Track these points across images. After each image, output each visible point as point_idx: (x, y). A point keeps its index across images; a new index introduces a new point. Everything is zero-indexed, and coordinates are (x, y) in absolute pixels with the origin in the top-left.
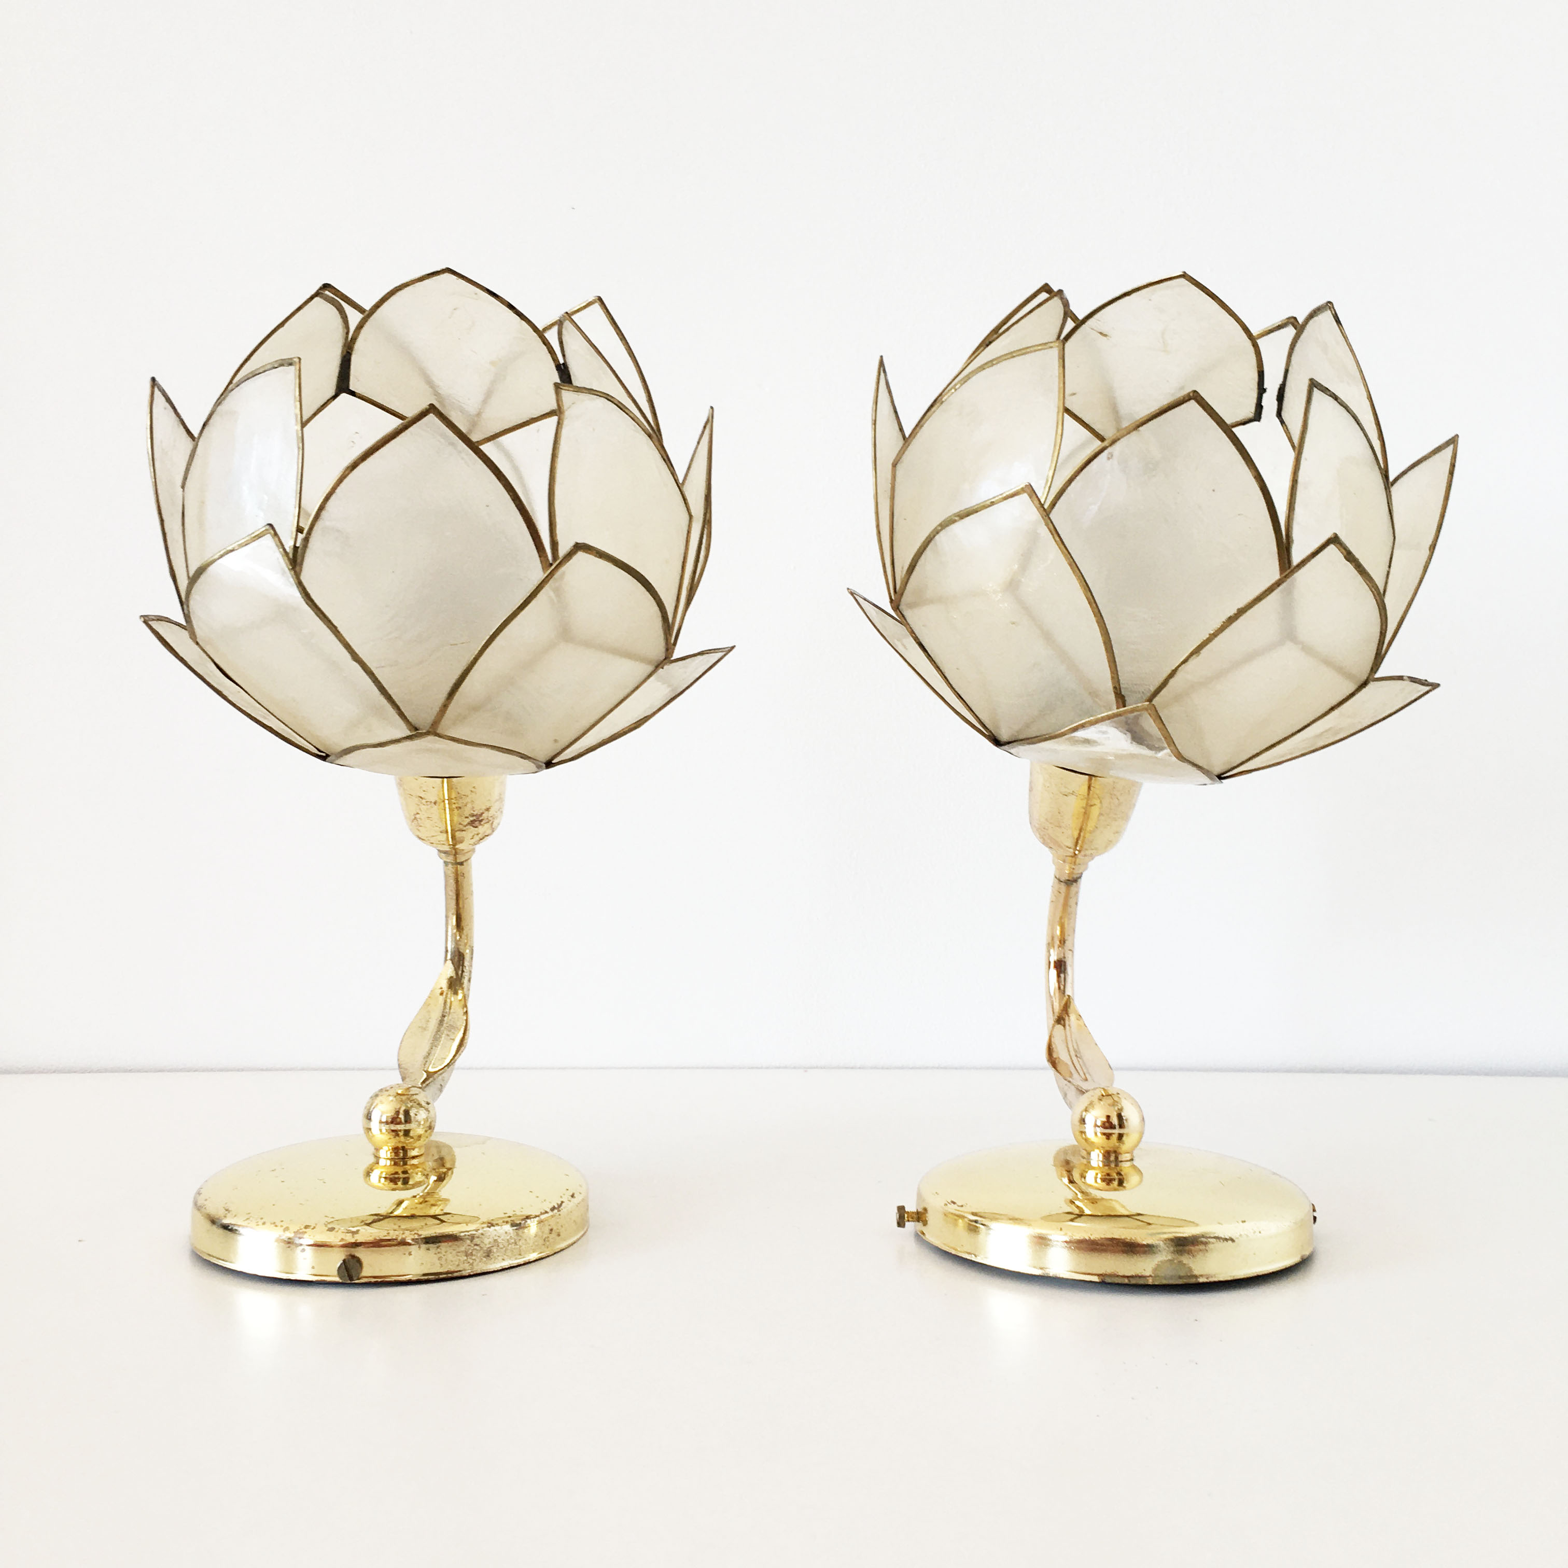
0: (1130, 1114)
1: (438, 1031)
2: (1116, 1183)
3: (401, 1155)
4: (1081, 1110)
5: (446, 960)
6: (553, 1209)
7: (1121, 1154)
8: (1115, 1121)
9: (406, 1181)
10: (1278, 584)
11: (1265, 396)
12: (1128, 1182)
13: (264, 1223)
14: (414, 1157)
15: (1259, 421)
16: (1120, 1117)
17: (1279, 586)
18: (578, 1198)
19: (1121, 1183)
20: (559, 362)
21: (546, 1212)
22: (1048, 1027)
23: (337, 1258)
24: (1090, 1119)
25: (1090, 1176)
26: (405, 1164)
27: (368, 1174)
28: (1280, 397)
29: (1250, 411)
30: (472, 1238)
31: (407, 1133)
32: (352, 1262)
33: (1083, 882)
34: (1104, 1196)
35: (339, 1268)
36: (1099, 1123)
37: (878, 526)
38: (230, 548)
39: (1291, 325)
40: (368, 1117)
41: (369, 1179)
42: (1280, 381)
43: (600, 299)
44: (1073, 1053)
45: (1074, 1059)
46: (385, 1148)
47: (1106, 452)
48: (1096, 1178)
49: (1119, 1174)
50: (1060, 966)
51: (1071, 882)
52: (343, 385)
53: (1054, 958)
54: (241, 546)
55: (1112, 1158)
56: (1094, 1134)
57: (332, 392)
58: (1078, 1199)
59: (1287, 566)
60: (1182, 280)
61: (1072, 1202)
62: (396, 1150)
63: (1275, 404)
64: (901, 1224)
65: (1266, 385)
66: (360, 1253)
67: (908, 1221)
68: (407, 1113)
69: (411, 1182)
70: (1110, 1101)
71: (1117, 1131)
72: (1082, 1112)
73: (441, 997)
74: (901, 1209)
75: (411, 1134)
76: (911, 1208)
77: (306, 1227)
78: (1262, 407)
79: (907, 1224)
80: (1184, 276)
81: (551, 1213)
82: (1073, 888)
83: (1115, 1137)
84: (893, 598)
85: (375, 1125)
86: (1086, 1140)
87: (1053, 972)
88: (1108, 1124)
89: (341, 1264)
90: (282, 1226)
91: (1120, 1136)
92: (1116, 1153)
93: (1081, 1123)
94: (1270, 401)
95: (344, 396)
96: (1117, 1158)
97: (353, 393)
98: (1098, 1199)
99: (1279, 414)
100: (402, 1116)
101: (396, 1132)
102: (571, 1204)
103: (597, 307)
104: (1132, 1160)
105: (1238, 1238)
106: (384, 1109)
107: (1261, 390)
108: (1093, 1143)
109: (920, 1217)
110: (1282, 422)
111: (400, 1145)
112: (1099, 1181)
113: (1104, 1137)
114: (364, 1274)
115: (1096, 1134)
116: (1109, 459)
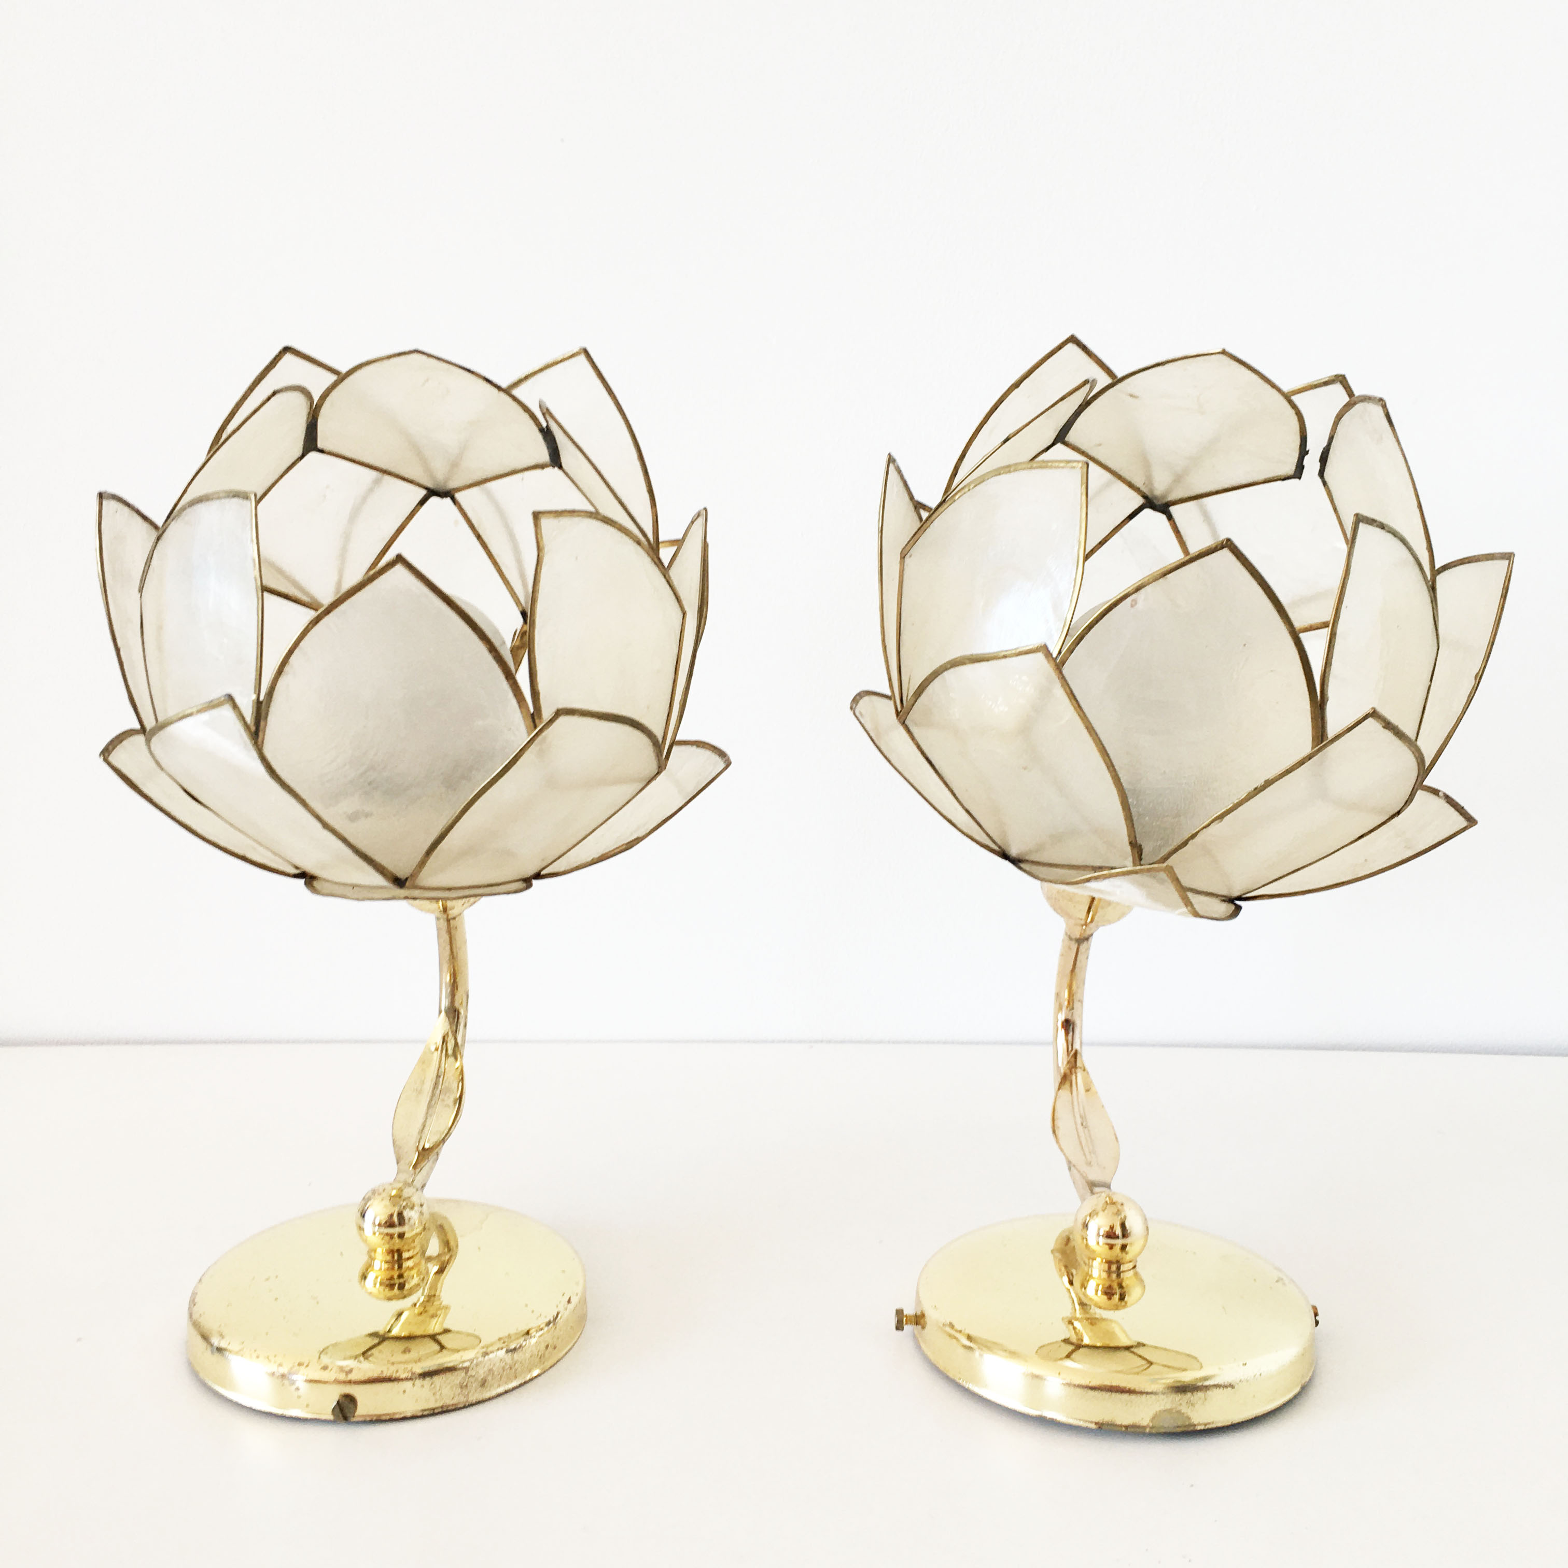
0: (1135, 1224)
1: (433, 1095)
2: (1117, 1297)
3: (397, 1257)
4: (1085, 1214)
5: (440, 1012)
6: (548, 1324)
7: (1124, 1263)
8: (1118, 1231)
9: (402, 1287)
10: (1310, 757)
11: (1307, 459)
12: (1129, 1296)
13: (258, 1357)
14: (409, 1259)
15: (1300, 478)
16: (1123, 1226)
17: (1310, 759)
18: (574, 1300)
19: (1122, 1298)
20: (542, 426)
21: (542, 1329)
22: (1055, 1089)
23: (332, 1396)
24: (1093, 1225)
25: (1092, 1285)
26: (400, 1267)
27: (364, 1277)
28: (1324, 459)
29: (1290, 469)
30: (467, 1369)
31: (401, 1236)
32: (346, 1403)
33: (1094, 941)
34: (1104, 1317)
35: (333, 1410)
36: (1102, 1233)
37: (883, 640)
38: (189, 712)
39: (1339, 383)
40: (363, 1215)
41: (364, 1284)
42: (1325, 444)
43: (586, 352)
44: (1079, 1121)
45: (1080, 1128)
46: (379, 1250)
47: (1129, 600)
48: (1097, 1291)
49: (1121, 1286)
50: (1068, 1025)
51: (1082, 940)
52: (311, 443)
53: (1062, 1017)
54: (199, 711)
55: (1114, 1267)
56: (1096, 1243)
57: (299, 453)
58: (1077, 1319)
59: (1320, 737)
60: (1221, 356)
61: (1071, 1323)
62: (391, 1252)
63: (1317, 466)
64: (899, 1327)
65: (1309, 446)
66: (355, 1391)
67: (906, 1324)
68: (400, 1215)
69: (407, 1287)
70: (1113, 1209)
71: (1119, 1242)
72: (1086, 1216)
73: (436, 1053)
74: (899, 1313)
75: (406, 1236)
76: (909, 1311)
77: (300, 1364)
78: (1303, 467)
79: (906, 1327)
80: (1224, 352)
81: (546, 1329)
82: (1083, 947)
83: (1118, 1248)
84: (899, 710)
85: (368, 1224)
86: (1087, 1246)
87: (1062, 1032)
88: (1110, 1235)
89: (335, 1406)
90: (275, 1362)
91: (1124, 1247)
92: (1119, 1263)
93: (1083, 1227)
94: (1312, 463)
95: (313, 456)
96: (1118, 1268)
97: (322, 451)
98: (1096, 1319)
99: (1321, 474)
100: (395, 1219)
101: (391, 1236)
102: (567, 1313)
103: (582, 357)
104: (1134, 1267)
105: (1238, 1384)
106: (379, 1211)
107: (1303, 452)
108: (1094, 1251)
109: (919, 1320)
110: (1325, 483)
111: (396, 1248)
112: (1100, 1293)
113: (1107, 1247)
114: (357, 1414)
115: (1098, 1243)
116: (1132, 606)
